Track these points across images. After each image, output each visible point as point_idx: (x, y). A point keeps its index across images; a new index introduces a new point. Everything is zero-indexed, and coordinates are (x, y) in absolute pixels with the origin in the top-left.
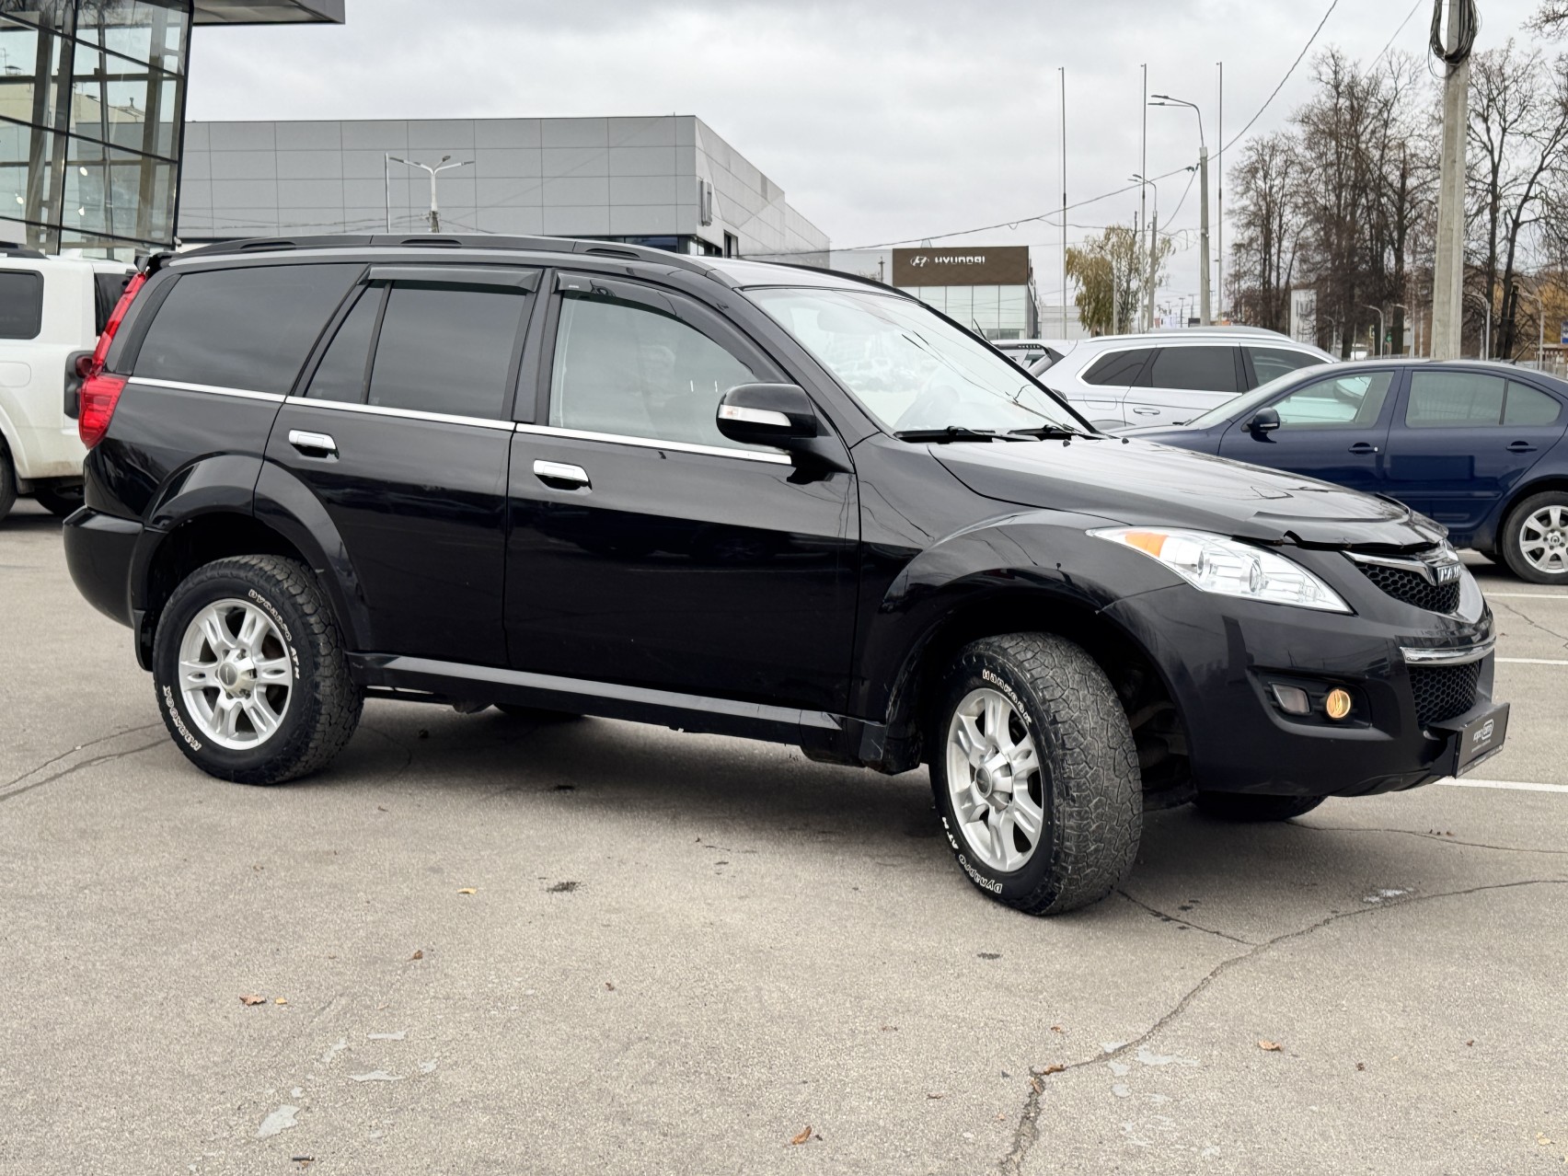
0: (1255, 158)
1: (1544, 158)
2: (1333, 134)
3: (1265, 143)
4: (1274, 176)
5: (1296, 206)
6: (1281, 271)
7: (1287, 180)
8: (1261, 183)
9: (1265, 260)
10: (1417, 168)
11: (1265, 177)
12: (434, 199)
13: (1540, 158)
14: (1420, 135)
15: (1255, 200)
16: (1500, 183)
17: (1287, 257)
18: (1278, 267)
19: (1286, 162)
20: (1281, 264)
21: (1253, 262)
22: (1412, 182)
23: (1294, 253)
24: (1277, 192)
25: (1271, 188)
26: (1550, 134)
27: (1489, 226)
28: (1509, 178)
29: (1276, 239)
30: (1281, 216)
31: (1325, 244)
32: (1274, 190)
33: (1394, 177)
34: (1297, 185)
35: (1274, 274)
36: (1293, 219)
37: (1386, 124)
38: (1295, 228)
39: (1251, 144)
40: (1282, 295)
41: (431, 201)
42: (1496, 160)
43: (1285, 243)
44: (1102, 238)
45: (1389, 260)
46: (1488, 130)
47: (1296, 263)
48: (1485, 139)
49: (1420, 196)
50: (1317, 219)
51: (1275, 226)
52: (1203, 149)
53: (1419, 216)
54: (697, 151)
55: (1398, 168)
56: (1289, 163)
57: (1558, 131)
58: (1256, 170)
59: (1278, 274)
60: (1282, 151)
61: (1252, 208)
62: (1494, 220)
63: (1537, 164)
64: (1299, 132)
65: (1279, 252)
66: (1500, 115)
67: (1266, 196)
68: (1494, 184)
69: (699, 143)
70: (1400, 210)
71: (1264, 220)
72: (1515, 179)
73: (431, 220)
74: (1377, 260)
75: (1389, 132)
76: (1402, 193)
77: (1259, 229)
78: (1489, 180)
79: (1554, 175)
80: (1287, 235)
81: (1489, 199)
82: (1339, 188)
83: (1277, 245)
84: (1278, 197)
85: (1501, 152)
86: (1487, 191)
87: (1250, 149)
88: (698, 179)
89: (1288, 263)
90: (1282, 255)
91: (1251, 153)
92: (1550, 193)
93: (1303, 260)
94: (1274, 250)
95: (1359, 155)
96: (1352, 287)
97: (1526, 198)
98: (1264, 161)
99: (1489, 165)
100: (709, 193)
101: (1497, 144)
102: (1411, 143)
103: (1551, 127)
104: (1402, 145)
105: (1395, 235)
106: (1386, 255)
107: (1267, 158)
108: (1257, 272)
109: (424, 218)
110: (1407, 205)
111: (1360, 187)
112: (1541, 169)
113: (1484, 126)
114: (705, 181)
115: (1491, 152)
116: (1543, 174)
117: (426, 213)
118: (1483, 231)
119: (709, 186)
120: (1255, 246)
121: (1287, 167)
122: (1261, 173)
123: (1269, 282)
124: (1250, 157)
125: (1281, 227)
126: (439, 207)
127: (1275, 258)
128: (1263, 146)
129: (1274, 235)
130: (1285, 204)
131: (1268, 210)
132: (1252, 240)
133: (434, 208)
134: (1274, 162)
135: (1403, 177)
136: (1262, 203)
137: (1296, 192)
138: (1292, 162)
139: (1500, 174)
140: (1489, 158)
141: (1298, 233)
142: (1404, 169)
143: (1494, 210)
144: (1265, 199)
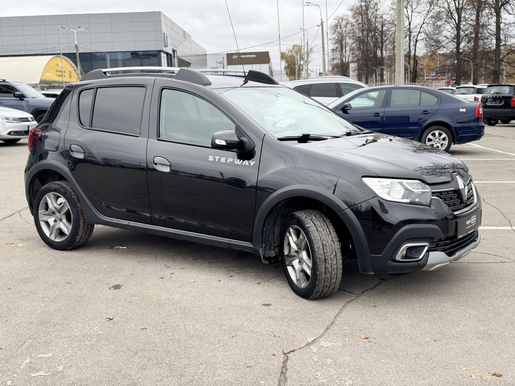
0: (337, 22)
1: (424, 20)
2: (360, 14)
3: (340, 17)
4: (343, 27)
5: (350, 37)
6: (346, 57)
7: (347, 29)
8: (339, 30)
9: (341, 54)
10: (386, 24)
11: (340, 28)
12: (76, 40)
13: (423, 20)
14: (387, 14)
15: (337, 35)
16: (411, 28)
17: (348, 53)
18: (345, 56)
19: (346, 23)
20: (346, 55)
21: (338, 55)
22: (385, 28)
23: (350, 52)
24: (344, 33)
25: (342, 31)
26: (426, 12)
27: (408, 41)
28: (414, 27)
29: (344, 47)
30: (346, 40)
31: (359, 49)
32: (343, 32)
33: (379, 27)
34: (350, 30)
35: (344, 58)
36: (349, 41)
37: (376, 10)
38: (350, 44)
39: (335, 18)
40: (347, 65)
41: (75, 41)
42: (410, 21)
43: (347, 49)
44: (292, 48)
45: (379, 53)
46: (407, 11)
47: (351, 55)
48: (407, 14)
49: (387, 33)
50: (356, 41)
51: (344, 43)
52: (322, 19)
53: (387, 39)
54: (162, 23)
55: (380, 24)
56: (347, 23)
57: (428, 11)
58: (337, 26)
59: (345, 58)
60: (345, 20)
61: (337, 38)
62: (410, 40)
63: (422, 22)
64: (350, 13)
65: (345, 51)
66: (411, 6)
67: (341, 34)
68: (410, 28)
69: (162, 20)
70: (382, 37)
71: (340, 41)
72: (416, 27)
73: (75, 47)
74: (375, 53)
75: (377, 13)
76: (382, 32)
77: (339, 44)
78: (408, 27)
79: (427, 25)
80: (348, 46)
81: (408, 33)
82: (363, 31)
83: (345, 49)
84: (345, 34)
85: (411, 18)
86: (408, 31)
87: (335, 19)
88: (163, 32)
89: (348, 55)
90: (346, 52)
91: (336, 20)
92: (427, 31)
93: (353, 54)
94: (344, 51)
95: (369, 20)
96: (368, 62)
97: (419, 32)
98: (340, 23)
99: (408, 23)
100: (167, 37)
101: (410, 16)
102: (384, 16)
103: (426, 10)
104: (382, 17)
105: (380, 45)
106: (378, 52)
107: (341, 22)
108: (339, 58)
109: (73, 47)
110: (384, 36)
111: (369, 30)
112: (423, 23)
113: (406, 10)
114: (165, 33)
115: (409, 18)
116: (424, 25)
117: (74, 45)
118: (407, 43)
119: (166, 34)
120: (338, 50)
121: (347, 24)
122: (339, 27)
123: (343, 61)
124: (335, 22)
125: (346, 43)
126: (78, 43)
127: (344, 53)
128: (339, 18)
129: (344, 46)
130: (346, 36)
131: (342, 38)
132: (337, 48)
133: (76, 43)
134: (343, 23)
135: (382, 27)
136: (340, 36)
137: (350, 32)
138: (348, 23)
139: (411, 25)
140: (408, 20)
141: (351, 45)
142: (382, 24)
143: (410, 36)
144: (340, 35)
